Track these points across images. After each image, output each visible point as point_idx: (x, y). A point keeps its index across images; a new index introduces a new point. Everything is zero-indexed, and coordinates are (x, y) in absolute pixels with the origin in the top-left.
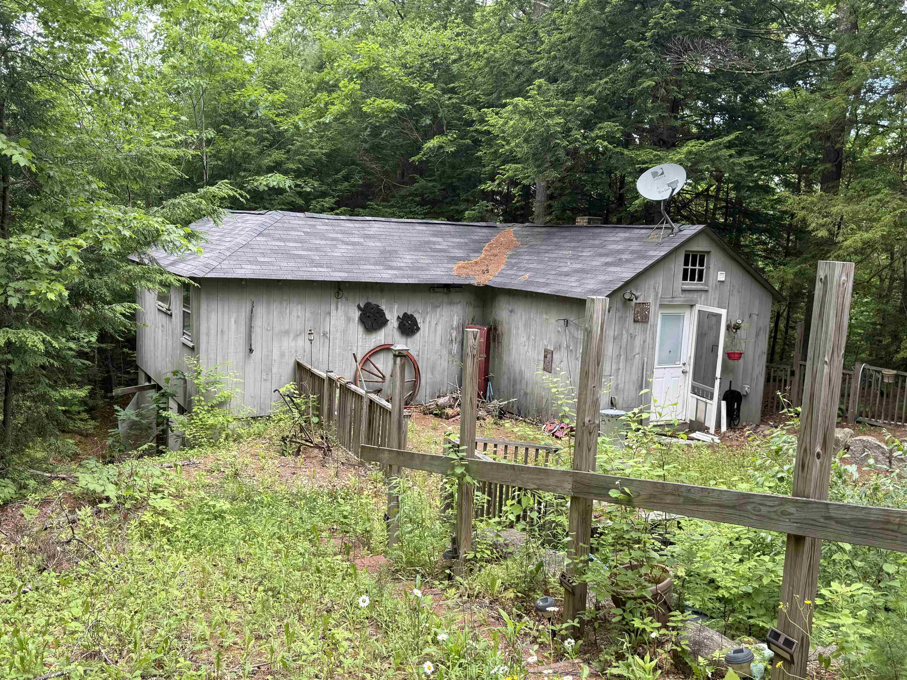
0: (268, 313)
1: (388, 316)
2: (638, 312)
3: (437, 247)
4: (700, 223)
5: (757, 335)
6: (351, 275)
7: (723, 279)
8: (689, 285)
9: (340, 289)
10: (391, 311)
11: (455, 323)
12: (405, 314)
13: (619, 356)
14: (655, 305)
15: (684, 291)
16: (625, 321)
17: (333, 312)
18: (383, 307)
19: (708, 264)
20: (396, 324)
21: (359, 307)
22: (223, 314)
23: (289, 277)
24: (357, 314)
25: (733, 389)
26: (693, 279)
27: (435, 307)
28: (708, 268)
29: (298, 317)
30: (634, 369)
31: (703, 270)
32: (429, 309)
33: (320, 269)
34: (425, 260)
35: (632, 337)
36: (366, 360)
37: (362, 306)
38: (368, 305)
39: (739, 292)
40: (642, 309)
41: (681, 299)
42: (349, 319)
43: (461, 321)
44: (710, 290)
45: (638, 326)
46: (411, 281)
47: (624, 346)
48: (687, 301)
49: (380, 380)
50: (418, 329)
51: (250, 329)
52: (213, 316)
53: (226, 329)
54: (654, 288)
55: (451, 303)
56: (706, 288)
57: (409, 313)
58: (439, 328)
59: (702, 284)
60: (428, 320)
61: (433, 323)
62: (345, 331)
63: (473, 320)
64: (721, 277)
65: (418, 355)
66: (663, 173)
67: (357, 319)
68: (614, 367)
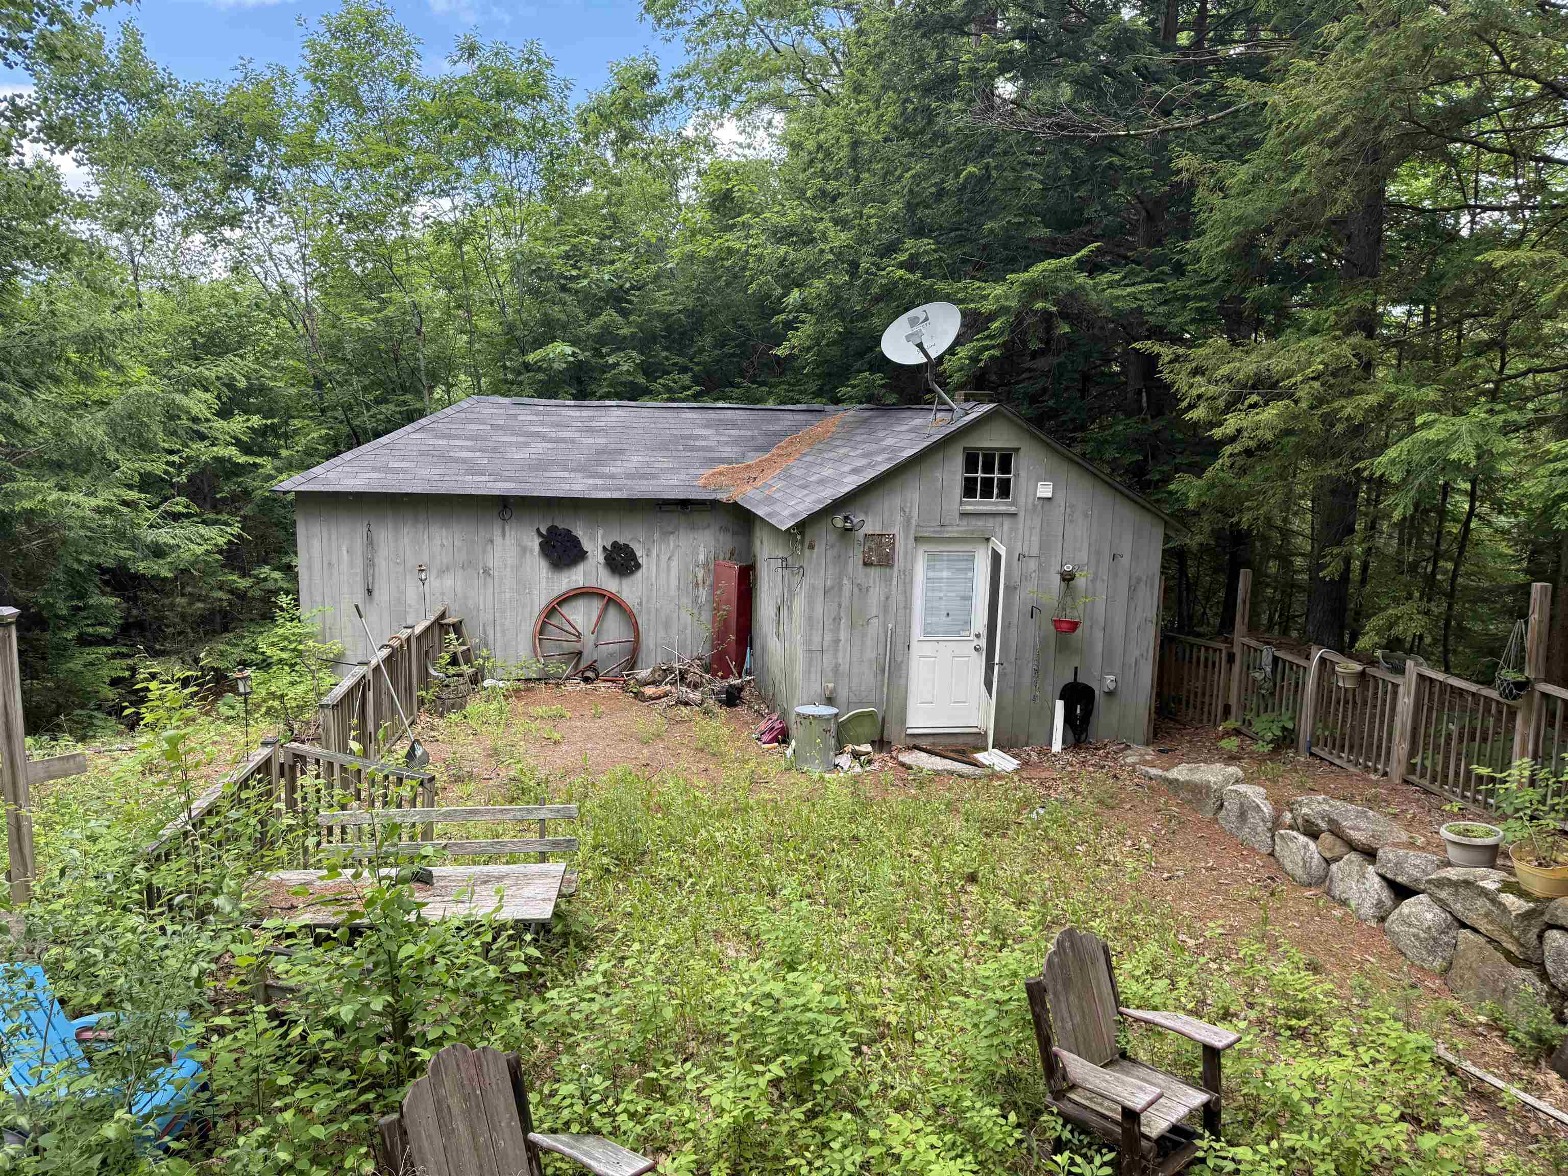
0: (396, 541)
1: (586, 545)
2: (870, 549)
3: (697, 443)
4: (991, 402)
5: (1133, 589)
6: (523, 485)
7: (1050, 495)
8: (977, 504)
9: (505, 507)
10: (593, 538)
11: (702, 557)
12: (615, 545)
13: (837, 619)
14: (906, 538)
15: (964, 515)
16: (846, 563)
17: (498, 540)
18: (579, 532)
19: (1017, 470)
20: (601, 559)
21: (538, 530)
22: (329, 541)
23: (418, 490)
24: (535, 543)
25: (1080, 680)
26: (986, 493)
27: (666, 534)
28: (1017, 476)
29: (442, 545)
30: (869, 643)
31: (1009, 480)
32: (656, 536)
33: (476, 478)
34: (663, 461)
35: (863, 590)
36: (552, 611)
37: (543, 531)
38: (552, 530)
39: (1086, 516)
40: (880, 545)
41: (958, 528)
42: (524, 550)
43: (712, 555)
44: (1022, 514)
45: (874, 572)
46: (616, 495)
47: (845, 602)
48: (972, 532)
49: (574, 638)
50: (638, 566)
51: (370, 563)
52: (316, 543)
53: (334, 561)
54: (902, 509)
55: (693, 527)
56: (1013, 509)
57: (622, 541)
58: (674, 564)
59: (1006, 504)
60: (654, 553)
61: (664, 558)
62: (518, 568)
63: (732, 554)
64: (1045, 490)
65: (641, 604)
66: (926, 319)
67: (537, 549)
68: (828, 637)
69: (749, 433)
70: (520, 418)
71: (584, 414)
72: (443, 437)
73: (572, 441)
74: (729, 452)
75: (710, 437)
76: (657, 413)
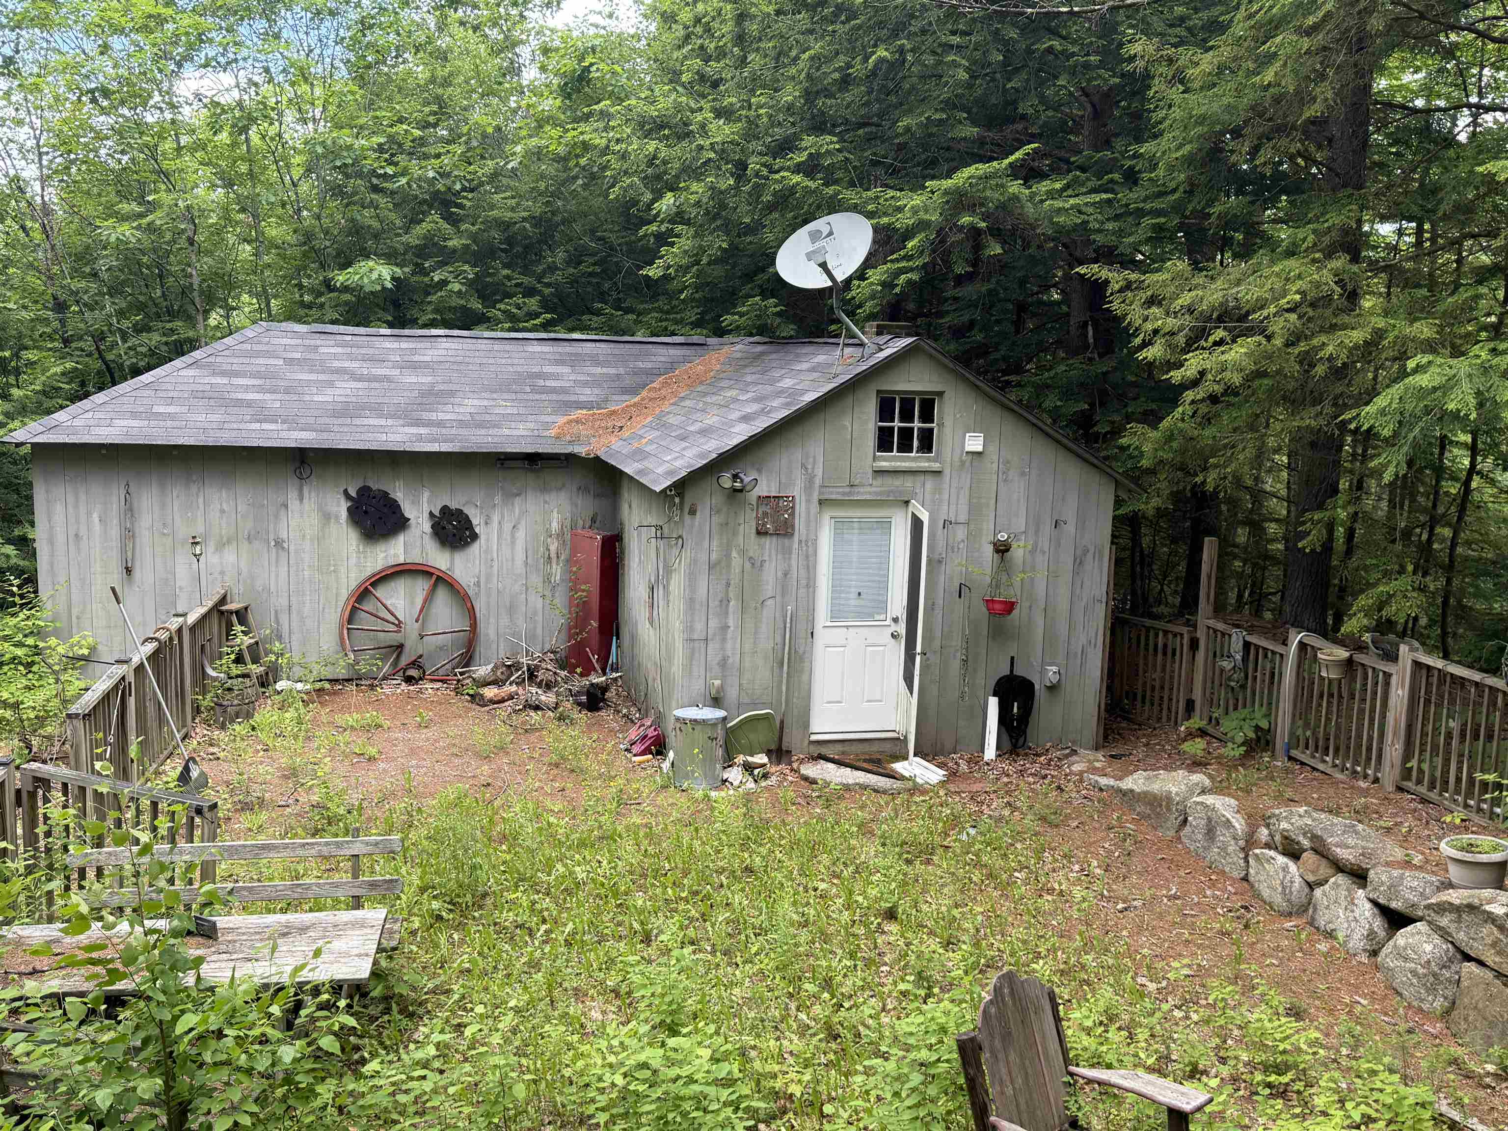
0: (163, 506)
1: (408, 511)
2: (765, 514)
3: (548, 383)
4: (908, 335)
5: (1079, 562)
6: (325, 435)
7: (980, 449)
8: (894, 460)
9: (303, 462)
10: (416, 502)
11: (555, 526)
12: (445, 510)
13: (725, 602)
14: (808, 501)
15: (879, 473)
16: (735, 533)
17: (293, 504)
18: (399, 494)
19: (941, 418)
20: (427, 527)
21: (346, 492)
22: (76, 506)
23: (192, 442)
24: (342, 508)
25: (1018, 671)
26: (905, 447)
27: (509, 496)
28: (941, 425)
29: (222, 511)
30: (764, 628)
31: (931, 431)
32: (497, 499)
33: (266, 426)
34: (504, 406)
35: (757, 565)
36: (363, 594)
37: (353, 494)
38: (364, 491)
39: (1023, 474)
40: (777, 510)
41: (871, 489)
42: (327, 517)
43: (568, 523)
44: (947, 472)
45: (768, 542)
46: (445, 448)
47: (735, 580)
48: (889, 493)
49: (392, 628)
50: (475, 537)
51: (129, 535)
52: (59, 508)
53: (83, 532)
54: (803, 466)
55: (544, 489)
56: (936, 466)
57: (454, 506)
58: (521, 534)
59: (929, 460)
60: (496, 518)
61: (507, 527)
62: (319, 539)
63: (593, 520)
64: (974, 443)
65: (478, 584)
66: (831, 233)
67: (344, 514)
68: (713, 623)
69: (613, 371)
70: (323, 350)
71: (404, 345)
72: (223, 374)
73: (388, 379)
74: (587, 394)
75: (566, 376)
76: (497, 346)
